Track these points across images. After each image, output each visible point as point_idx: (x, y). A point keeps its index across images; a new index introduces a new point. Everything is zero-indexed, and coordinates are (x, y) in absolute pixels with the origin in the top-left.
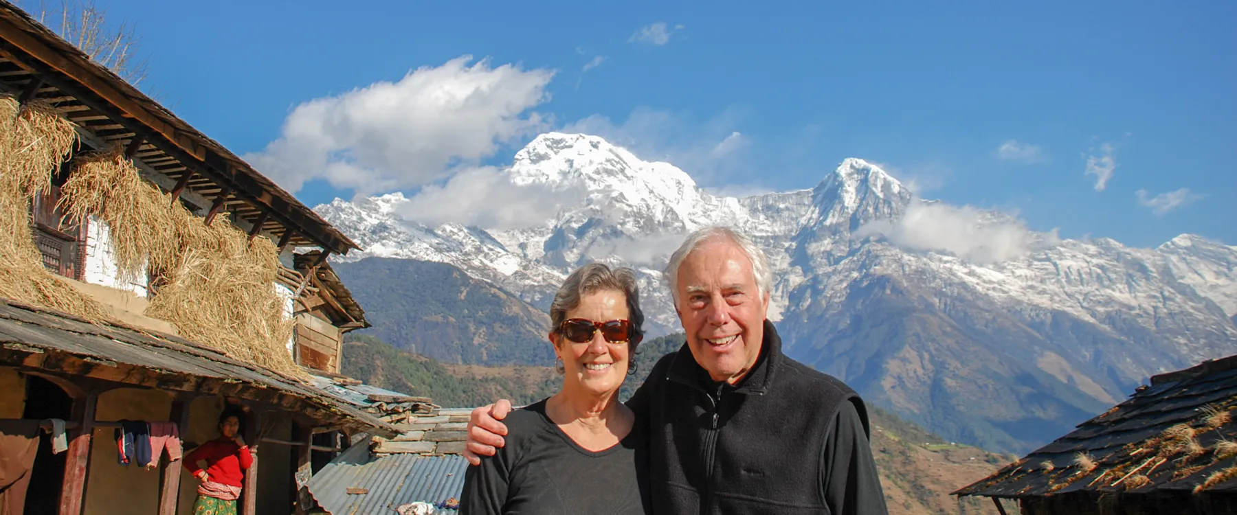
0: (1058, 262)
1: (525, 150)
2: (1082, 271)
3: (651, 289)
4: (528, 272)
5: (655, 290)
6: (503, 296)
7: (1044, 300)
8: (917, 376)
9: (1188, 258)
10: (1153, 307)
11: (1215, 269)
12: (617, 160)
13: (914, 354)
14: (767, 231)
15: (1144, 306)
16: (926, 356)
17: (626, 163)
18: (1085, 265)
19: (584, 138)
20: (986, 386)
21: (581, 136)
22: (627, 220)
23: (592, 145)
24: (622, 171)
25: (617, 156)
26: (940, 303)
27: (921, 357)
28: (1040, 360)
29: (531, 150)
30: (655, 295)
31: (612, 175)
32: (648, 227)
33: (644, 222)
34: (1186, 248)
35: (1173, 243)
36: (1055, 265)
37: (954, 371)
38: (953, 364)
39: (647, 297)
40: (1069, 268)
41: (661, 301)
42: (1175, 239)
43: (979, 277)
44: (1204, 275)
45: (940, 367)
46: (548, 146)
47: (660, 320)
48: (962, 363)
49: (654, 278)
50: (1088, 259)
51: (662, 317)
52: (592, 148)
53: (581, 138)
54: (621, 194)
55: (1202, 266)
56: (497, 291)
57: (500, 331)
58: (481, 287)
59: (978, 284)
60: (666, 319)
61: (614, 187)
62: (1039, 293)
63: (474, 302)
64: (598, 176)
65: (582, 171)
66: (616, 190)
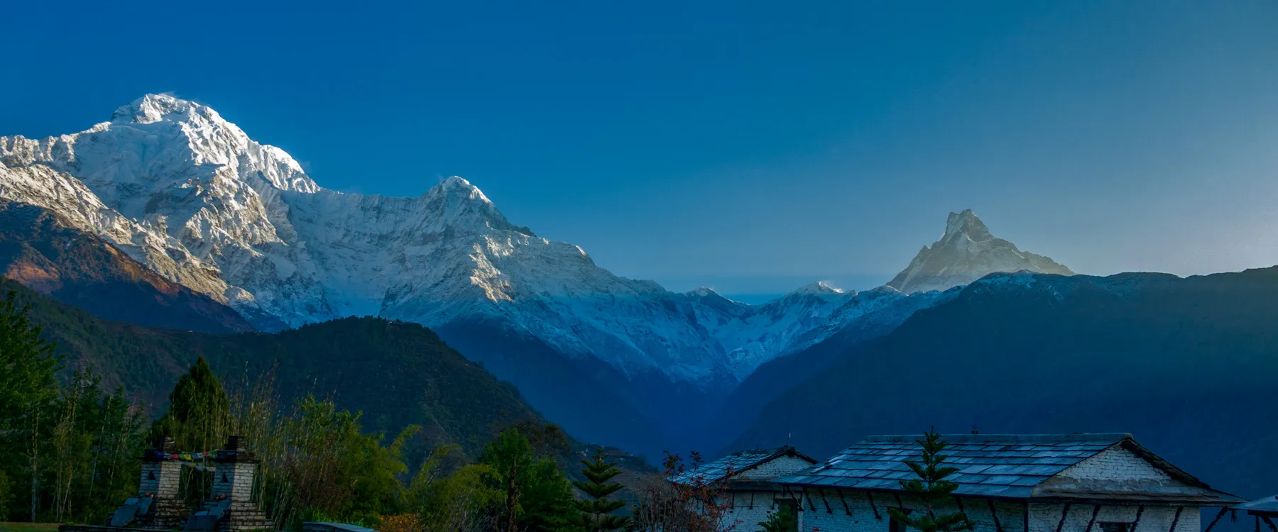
0: (615, 295)
2: (633, 305)
3: (253, 266)
5: (256, 268)
6: (113, 251)
7: (600, 325)
9: (702, 305)
11: (719, 317)
12: (229, 135)
15: (673, 339)
16: (512, 360)
17: (237, 141)
18: (635, 300)
19: (195, 106)
21: (192, 105)
22: (233, 195)
23: (203, 115)
24: (233, 147)
25: (229, 131)
26: (520, 316)
27: (507, 360)
28: (596, 374)
29: (135, 107)
30: (257, 272)
31: (222, 149)
32: (253, 207)
33: (250, 201)
34: (701, 298)
39: (249, 273)
41: (262, 279)
43: (552, 298)
44: (711, 320)
46: (155, 107)
49: (257, 256)
50: (638, 296)
51: (261, 294)
52: (202, 118)
54: (230, 170)
55: (711, 313)
56: (107, 246)
58: (90, 241)
61: (221, 162)
62: (596, 318)
63: (79, 255)
64: (207, 148)
65: (190, 140)
66: (224, 165)
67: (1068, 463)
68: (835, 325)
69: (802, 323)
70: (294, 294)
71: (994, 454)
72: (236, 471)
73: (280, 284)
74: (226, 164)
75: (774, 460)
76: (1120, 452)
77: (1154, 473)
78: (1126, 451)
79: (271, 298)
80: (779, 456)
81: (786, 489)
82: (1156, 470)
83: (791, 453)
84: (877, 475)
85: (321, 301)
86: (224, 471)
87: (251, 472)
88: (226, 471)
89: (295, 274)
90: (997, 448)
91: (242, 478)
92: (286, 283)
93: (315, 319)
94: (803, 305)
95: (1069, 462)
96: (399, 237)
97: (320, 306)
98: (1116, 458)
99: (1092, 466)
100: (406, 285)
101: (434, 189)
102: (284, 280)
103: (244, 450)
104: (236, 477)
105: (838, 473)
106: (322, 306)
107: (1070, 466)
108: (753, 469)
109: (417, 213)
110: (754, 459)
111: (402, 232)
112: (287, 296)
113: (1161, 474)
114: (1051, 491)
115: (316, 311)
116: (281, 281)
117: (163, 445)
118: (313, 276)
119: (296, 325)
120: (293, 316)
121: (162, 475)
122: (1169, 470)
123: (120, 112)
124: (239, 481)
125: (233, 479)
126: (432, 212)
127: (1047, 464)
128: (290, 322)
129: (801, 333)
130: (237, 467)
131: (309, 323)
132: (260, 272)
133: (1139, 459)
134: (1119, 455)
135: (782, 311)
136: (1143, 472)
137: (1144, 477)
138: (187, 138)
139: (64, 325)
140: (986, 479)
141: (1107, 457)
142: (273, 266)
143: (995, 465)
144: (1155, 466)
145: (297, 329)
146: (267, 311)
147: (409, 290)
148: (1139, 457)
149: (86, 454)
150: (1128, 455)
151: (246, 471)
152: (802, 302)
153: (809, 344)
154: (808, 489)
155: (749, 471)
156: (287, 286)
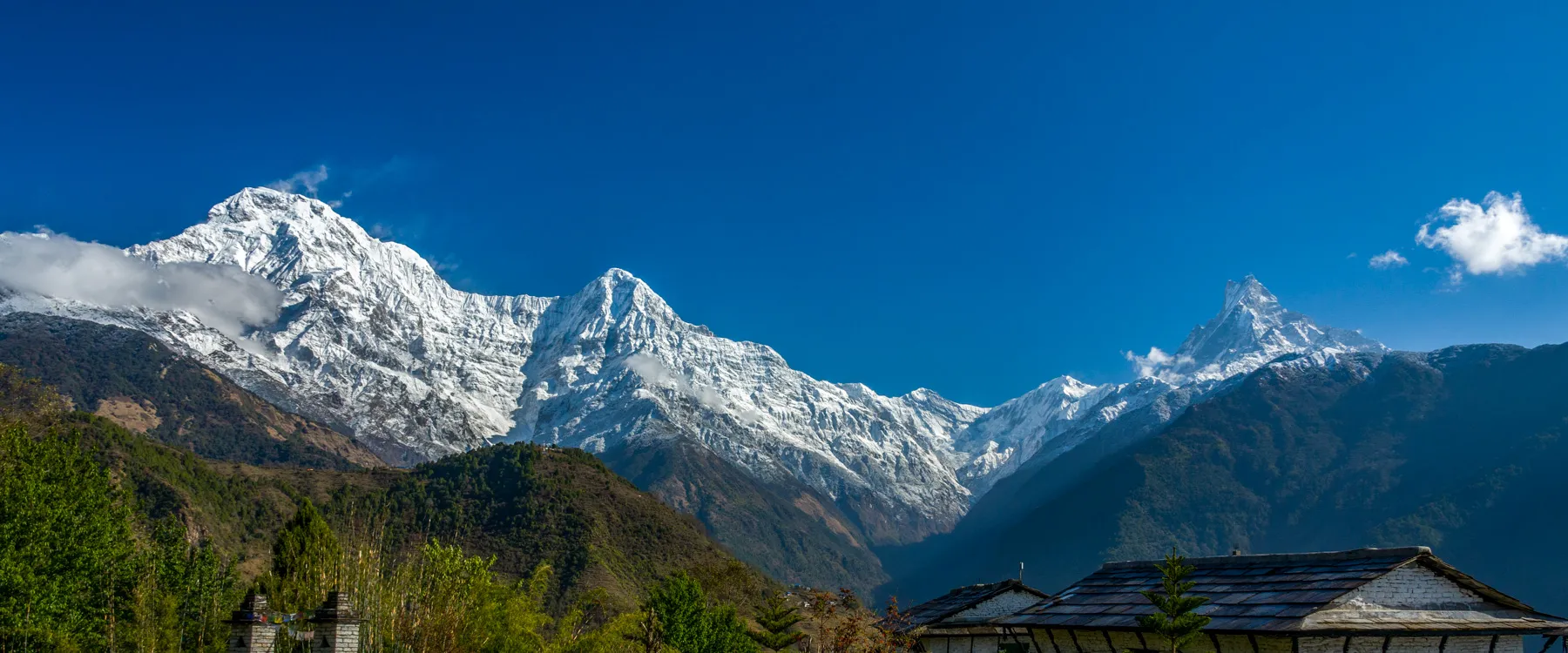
0: (815, 403)
1: (225, 204)
2: (837, 415)
3: (381, 388)
4: (231, 354)
5: (384, 390)
6: (217, 379)
7: (798, 440)
8: (683, 507)
9: (922, 411)
10: (896, 457)
11: (945, 425)
12: (344, 233)
13: (681, 484)
14: (515, 337)
15: (889, 454)
16: (693, 488)
17: (355, 239)
18: (840, 409)
19: (303, 200)
20: (751, 522)
21: (300, 197)
22: (352, 305)
23: (314, 211)
24: (350, 246)
25: (344, 227)
26: (701, 434)
27: (688, 489)
28: (796, 501)
29: (233, 204)
30: (385, 395)
31: (337, 249)
32: (377, 317)
33: (374, 310)
34: (920, 402)
35: (911, 396)
36: (811, 406)
37: (720, 506)
38: (720, 498)
39: (375, 397)
40: (824, 411)
41: (392, 403)
42: (914, 393)
43: (739, 410)
44: (933, 429)
45: (707, 500)
46: (256, 204)
47: (389, 424)
48: (729, 497)
49: (384, 377)
50: (844, 403)
51: (391, 421)
52: (313, 214)
53: (299, 200)
54: (348, 274)
55: (934, 420)
56: (209, 372)
57: (215, 422)
58: (189, 367)
59: (737, 418)
60: (396, 425)
61: (338, 265)
62: (794, 433)
63: (178, 384)
64: (320, 249)
65: (300, 240)
66: (340, 269)
67: (1346, 587)
68: (1088, 428)
69: (1047, 429)
70: (430, 419)
71: (1260, 579)
72: (338, 632)
73: (413, 408)
74: (344, 267)
75: (997, 597)
76: (1415, 570)
77: (1462, 595)
78: (1424, 569)
79: (404, 426)
80: (1002, 592)
81: (1008, 632)
82: (1465, 591)
83: (1018, 588)
84: (1116, 609)
85: (462, 426)
86: (323, 633)
87: (356, 633)
88: (326, 633)
89: (430, 396)
90: (1265, 571)
91: (346, 641)
92: (420, 407)
93: (456, 449)
94: (1047, 406)
95: (1348, 585)
96: (551, 346)
97: (461, 432)
98: (1410, 578)
99: (1380, 590)
100: (563, 403)
101: (591, 286)
102: (418, 404)
103: (347, 608)
104: (338, 640)
105: (1069, 609)
106: (464, 433)
107: (1350, 590)
108: (971, 609)
109: (572, 315)
110: (973, 597)
111: (555, 339)
112: (422, 421)
113: (1470, 596)
114: (1326, 623)
115: (456, 439)
116: (414, 405)
117: (252, 606)
118: (452, 398)
119: (433, 456)
120: (431, 447)
121: (253, 641)
122: (1479, 590)
123: (216, 212)
124: (342, 645)
125: (335, 642)
126: (590, 313)
127: (1322, 589)
128: (427, 453)
129: (1047, 440)
130: (338, 628)
131: (449, 454)
132: (389, 395)
133: (1441, 578)
134: (1415, 574)
135: (1022, 414)
136: (1445, 595)
137: (1448, 600)
138: (296, 239)
139: (164, 468)
140: (1248, 610)
141: (1400, 577)
142: (403, 387)
143: (1260, 592)
144: (1462, 586)
145: (435, 461)
146: (400, 441)
147: (566, 409)
148: (1439, 576)
149: (170, 620)
150: (1426, 574)
151: (350, 633)
152: (1046, 401)
153: (1057, 453)
154: (1034, 631)
155: (966, 611)
156: (422, 411)
